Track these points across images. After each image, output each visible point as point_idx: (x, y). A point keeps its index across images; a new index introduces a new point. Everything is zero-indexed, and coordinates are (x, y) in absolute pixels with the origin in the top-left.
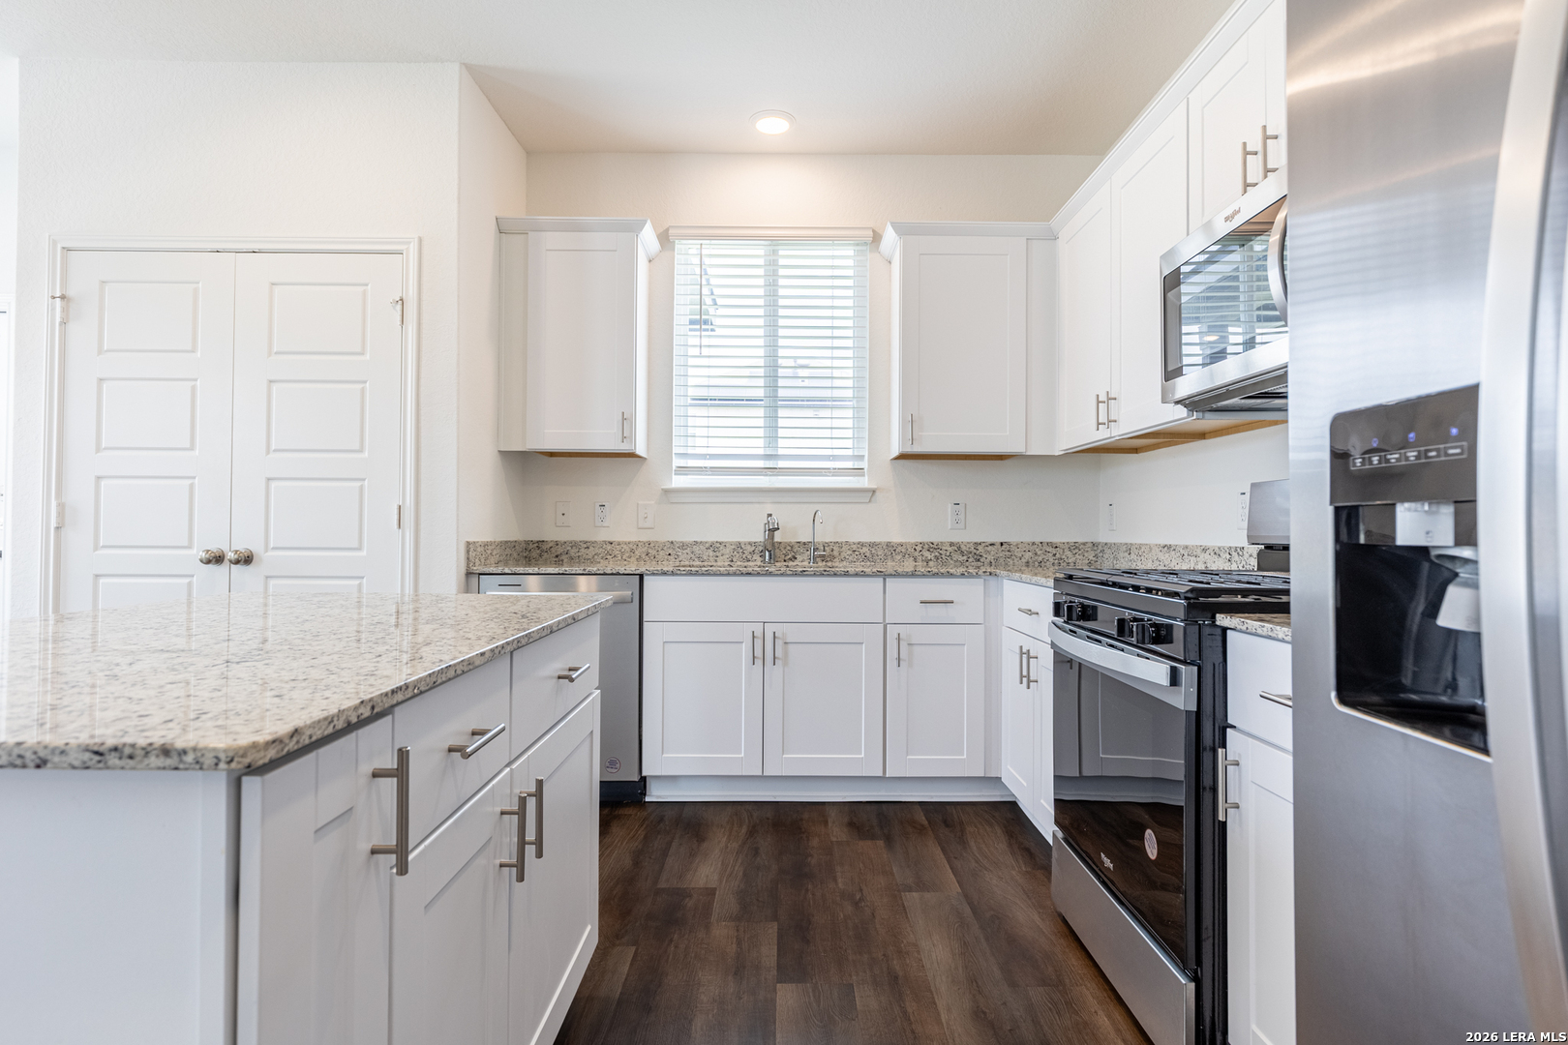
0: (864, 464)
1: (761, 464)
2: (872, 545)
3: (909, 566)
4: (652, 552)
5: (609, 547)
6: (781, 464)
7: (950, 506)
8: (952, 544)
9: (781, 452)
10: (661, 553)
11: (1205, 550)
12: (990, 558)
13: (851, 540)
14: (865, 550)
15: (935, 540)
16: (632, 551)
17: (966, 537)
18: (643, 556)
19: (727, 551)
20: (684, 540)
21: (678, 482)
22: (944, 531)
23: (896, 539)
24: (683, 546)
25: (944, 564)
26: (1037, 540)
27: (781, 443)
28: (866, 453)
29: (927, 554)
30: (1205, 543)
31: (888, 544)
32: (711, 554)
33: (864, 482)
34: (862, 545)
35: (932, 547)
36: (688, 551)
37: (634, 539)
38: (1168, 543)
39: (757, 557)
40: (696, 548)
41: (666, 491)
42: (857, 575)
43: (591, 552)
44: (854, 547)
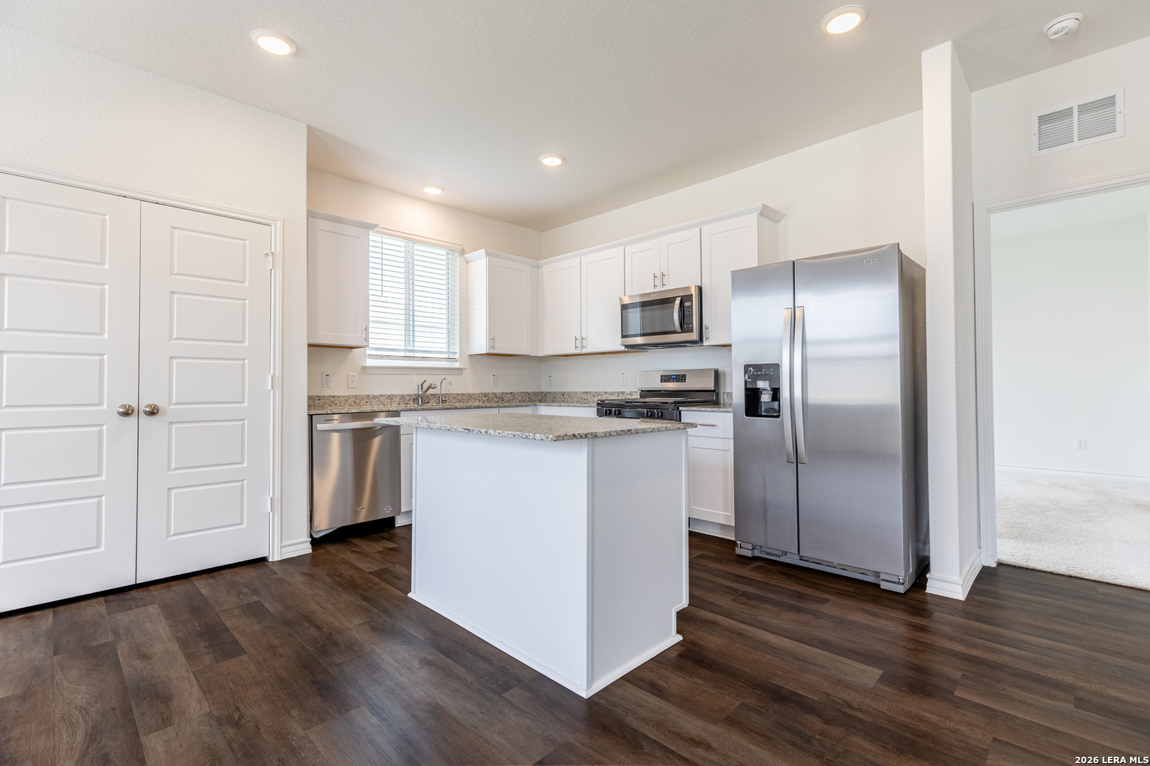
0: (457, 356)
1: (403, 354)
2: (462, 395)
3: (477, 404)
4: (357, 401)
5: (333, 399)
6: (416, 355)
7: (492, 376)
8: (493, 394)
9: (416, 348)
10: (362, 401)
11: (606, 393)
12: (507, 399)
13: (453, 393)
14: (459, 397)
15: (487, 392)
16: (346, 401)
17: (498, 390)
18: (352, 403)
19: (397, 399)
20: (375, 394)
21: (370, 363)
22: (490, 389)
23: (471, 392)
24: (374, 397)
25: (490, 402)
26: (523, 391)
27: (416, 344)
28: (458, 351)
29: (484, 398)
30: (606, 391)
31: (469, 394)
32: (389, 401)
33: (457, 365)
34: (458, 395)
35: (486, 395)
36: (377, 400)
37: (346, 394)
38: (586, 391)
39: (411, 402)
40: (381, 398)
41: (364, 368)
42: (490, 407)
43: (322, 402)
44: (455, 396)
